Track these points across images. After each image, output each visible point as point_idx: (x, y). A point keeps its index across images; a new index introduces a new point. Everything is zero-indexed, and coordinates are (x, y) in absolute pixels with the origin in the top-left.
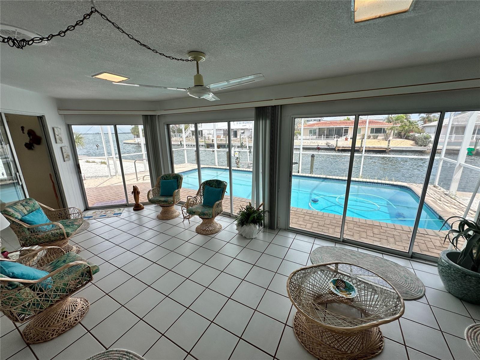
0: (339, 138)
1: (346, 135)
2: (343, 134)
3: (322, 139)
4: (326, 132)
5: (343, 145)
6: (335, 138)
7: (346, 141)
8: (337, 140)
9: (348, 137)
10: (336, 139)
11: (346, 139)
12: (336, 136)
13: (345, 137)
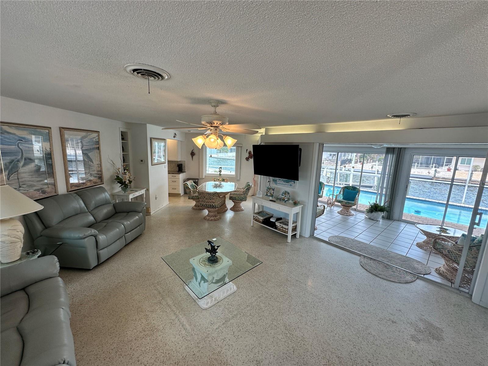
0: (438, 168)
1: (448, 165)
2: (445, 164)
3: (415, 167)
4: (420, 160)
5: (444, 176)
6: (432, 167)
7: (449, 172)
8: (436, 170)
9: (451, 168)
10: (434, 169)
11: (449, 170)
12: (434, 165)
13: (447, 167)
